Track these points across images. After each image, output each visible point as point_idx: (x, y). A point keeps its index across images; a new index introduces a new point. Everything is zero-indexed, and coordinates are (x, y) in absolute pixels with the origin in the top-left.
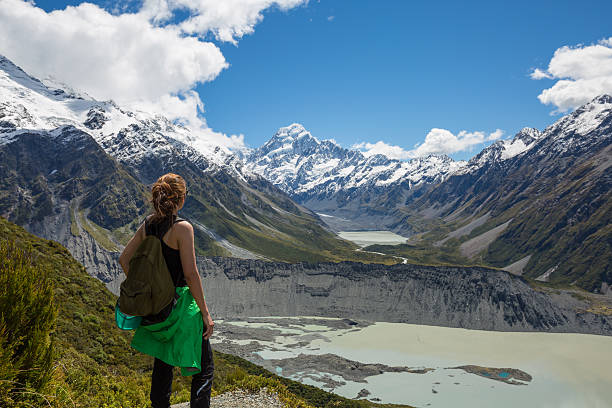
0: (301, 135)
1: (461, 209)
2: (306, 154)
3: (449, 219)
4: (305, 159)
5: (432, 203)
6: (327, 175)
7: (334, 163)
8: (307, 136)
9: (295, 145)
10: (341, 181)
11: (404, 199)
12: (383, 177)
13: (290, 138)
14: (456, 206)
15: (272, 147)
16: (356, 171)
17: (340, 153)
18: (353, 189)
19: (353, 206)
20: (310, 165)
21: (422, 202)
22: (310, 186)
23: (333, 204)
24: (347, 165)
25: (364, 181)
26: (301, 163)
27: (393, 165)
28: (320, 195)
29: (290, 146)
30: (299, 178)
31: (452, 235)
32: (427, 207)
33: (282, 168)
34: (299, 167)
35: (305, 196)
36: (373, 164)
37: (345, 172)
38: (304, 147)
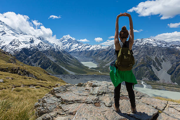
0: (69, 38)
1: (106, 59)
2: (70, 43)
3: (105, 60)
4: (70, 44)
5: (100, 56)
6: (76, 48)
7: (77, 45)
8: (71, 38)
9: (68, 40)
10: (79, 49)
11: (93, 54)
12: (88, 49)
13: (67, 39)
14: (105, 57)
15: (62, 40)
16: (82, 47)
17: (78, 43)
18: (82, 51)
19: (82, 55)
20: (72, 45)
21: (97, 55)
22: (72, 50)
23: (77, 54)
24: (80, 46)
25: (84, 49)
26: (70, 45)
27: (90, 46)
28: (74, 52)
29: (67, 40)
30: (69, 48)
31: (106, 65)
32: (99, 57)
33: (65, 46)
34: (69, 45)
35: (71, 52)
36: (86, 46)
37: (80, 47)
38: (70, 41)
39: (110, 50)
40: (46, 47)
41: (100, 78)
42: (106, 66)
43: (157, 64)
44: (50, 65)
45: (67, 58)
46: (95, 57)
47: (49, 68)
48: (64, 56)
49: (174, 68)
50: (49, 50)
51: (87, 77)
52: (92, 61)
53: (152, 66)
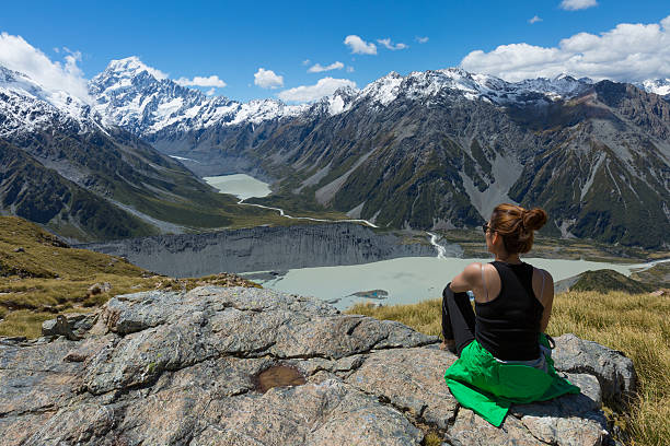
0: (139, 71)
1: (304, 159)
2: (146, 93)
3: (298, 165)
4: (148, 99)
5: (278, 147)
6: (173, 115)
7: (178, 102)
8: (146, 72)
9: (134, 81)
10: (188, 121)
11: (251, 142)
12: (228, 118)
13: (128, 74)
14: (300, 151)
15: (109, 83)
16: (201, 112)
17: (182, 92)
18: (202, 130)
19: (203, 147)
20: (155, 104)
21: (268, 146)
22: (158, 127)
23: (184, 145)
24: (192, 106)
25: (210, 122)
26: (145, 103)
27: (235, 105)
28: (170, 134)
29: (127, 83)
30: (145, 120)
31: (306, 183)
32: (274, 152)
33: (125, 108)
34: (143, 106)
35: (153, 138)
36: (217, 106)
37: (192, 113)
38: (143, 84)
39: (315, 123)
40: (33, 119)
41: (286, 237)
42: (306, 189)
43: (477, 167)
44: (66, 201)
45: (141, 163)
46: (261, 152)
47: (60, 215)
48: (124, 158)
49: (527, 176)
50: (48, 131)
51: (235, 237)
52: (248, 171)
53: (462, 174)
